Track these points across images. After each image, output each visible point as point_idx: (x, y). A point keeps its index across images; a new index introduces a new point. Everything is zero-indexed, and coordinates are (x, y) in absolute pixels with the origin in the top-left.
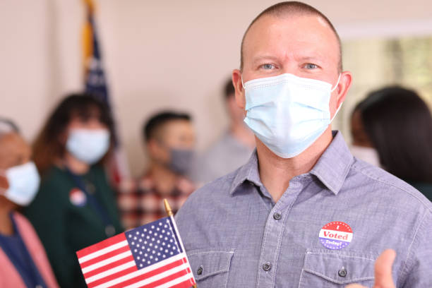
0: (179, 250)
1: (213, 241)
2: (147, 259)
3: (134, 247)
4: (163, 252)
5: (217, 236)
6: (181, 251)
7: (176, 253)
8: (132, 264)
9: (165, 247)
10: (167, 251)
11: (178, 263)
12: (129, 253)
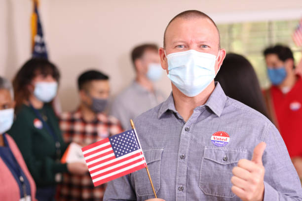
0: (138, 148)
1: (150, 144)
2: (121, 152)
3: (114, 145)
4: (130, 149)
5: (153, 141)
6: (140, 148)
7: (137, 149)
8: (113, 154)
9: (131, 146)
10: (132, 148)
11: (138, 155)
12: (111, 149)
